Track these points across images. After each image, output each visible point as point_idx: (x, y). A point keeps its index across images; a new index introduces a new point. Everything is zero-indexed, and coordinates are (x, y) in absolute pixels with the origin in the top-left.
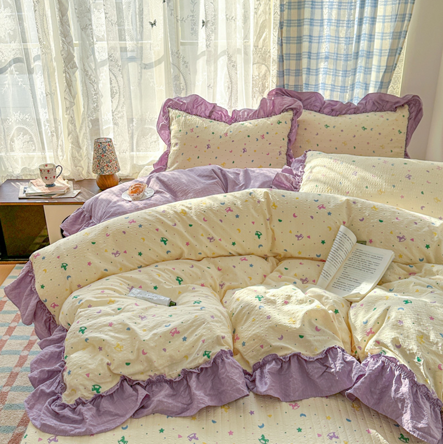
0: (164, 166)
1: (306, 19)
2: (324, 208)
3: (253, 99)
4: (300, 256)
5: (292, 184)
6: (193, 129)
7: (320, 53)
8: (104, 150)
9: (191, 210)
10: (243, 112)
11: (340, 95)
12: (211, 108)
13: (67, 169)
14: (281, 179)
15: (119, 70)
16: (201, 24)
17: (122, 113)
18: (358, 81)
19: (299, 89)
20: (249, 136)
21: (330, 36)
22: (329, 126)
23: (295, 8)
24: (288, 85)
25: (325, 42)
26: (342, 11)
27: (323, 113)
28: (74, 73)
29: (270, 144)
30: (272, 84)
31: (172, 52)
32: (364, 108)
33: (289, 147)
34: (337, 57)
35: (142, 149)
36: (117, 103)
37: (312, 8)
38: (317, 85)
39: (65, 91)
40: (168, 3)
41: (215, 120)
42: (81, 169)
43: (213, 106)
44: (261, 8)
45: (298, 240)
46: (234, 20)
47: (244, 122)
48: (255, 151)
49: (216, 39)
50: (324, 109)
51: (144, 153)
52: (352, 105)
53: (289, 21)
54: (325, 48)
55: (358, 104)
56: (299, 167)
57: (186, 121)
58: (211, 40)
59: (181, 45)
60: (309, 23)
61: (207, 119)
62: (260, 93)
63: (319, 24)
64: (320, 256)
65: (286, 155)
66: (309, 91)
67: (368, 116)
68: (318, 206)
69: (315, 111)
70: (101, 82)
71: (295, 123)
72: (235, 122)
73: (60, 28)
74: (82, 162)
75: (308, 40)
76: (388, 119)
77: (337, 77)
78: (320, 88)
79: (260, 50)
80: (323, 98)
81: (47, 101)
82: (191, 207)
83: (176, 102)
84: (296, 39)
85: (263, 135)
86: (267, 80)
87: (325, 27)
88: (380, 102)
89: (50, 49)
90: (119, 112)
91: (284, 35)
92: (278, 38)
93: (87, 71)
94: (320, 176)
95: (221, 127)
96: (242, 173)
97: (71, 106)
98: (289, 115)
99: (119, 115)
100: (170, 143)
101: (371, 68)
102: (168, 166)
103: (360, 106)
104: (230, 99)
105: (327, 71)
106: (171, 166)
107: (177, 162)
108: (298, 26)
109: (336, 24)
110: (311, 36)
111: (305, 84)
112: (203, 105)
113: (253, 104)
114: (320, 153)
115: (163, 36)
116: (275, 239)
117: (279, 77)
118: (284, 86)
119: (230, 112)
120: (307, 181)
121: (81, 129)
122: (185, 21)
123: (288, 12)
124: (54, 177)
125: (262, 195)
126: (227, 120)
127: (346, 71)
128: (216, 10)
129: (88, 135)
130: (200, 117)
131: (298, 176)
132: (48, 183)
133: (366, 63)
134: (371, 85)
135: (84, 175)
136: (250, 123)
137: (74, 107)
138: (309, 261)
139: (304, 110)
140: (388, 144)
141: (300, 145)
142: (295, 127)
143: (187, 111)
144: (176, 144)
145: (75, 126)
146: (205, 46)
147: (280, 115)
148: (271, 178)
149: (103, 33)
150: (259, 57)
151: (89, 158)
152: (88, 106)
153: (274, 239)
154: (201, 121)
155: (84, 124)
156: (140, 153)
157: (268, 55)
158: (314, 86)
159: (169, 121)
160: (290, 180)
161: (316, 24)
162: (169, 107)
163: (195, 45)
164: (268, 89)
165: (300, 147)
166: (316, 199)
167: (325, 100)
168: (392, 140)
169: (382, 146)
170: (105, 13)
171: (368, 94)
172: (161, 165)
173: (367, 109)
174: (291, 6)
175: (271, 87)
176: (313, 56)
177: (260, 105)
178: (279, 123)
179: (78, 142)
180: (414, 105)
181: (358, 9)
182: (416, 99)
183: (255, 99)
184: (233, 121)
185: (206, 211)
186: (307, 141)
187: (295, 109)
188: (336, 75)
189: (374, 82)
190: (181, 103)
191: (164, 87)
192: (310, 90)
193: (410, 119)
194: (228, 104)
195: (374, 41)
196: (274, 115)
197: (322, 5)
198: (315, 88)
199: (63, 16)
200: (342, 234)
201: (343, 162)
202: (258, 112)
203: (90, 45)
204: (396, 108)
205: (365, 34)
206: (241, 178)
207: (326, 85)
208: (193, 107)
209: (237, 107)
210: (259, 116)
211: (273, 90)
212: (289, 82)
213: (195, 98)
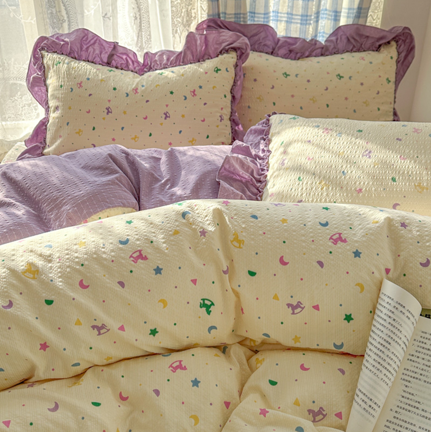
0: (41, 143)
2: (345, 241)
3: (174, 36)
4: (298, 345)
5: (252, 174)
6: (81, 82)
9: (50, 261)
10: (160, 55)
11: (300, 29)
12: (110, 49)
14: (233, 166)
18: (324, 8)
19: (242, 19)
20: (172, 93)
22: (289, 75)
24: (225, 13)
27: (277, 56)
29: (205, 104)
30: (201, 12)
32: (335, 48)
33: (233, 108)
35: (9, 117)
38: (266, 14)
41: (117, 68)
43: (112, 46)
45: (293, 313)
47: (163, 71)
48: (183, 116)
50: (278, 50)
51: (14, 122)
52: (318, 43)
55: (326, 41)
56: (259, 143)
57: (69, 69)
61: (104, 67)
62: (185, 26)
64: (342, 345)
65: (230, 120)
66: (255, 23)
67: (342, 59)
68: (331, 238)
69: (267, 53)
71: (240, 71)
72: (149, 71)
76: (371, 63)
78: (271, 18)
80: (276, 33)
82: (50, 256)
83: (54, 41)
85: (195, 90)
86: (194, 6)
88: (358, 39)
94: (303, 161)
95: (127, 79)
96: (164, 159)
98: (231, 58)
100: (48, 107)
102: (48, 144)
103: (328, 44)
104: (139, 36)
106: (52, 143)
107: (60, 136)
111: (250, 12)
112: (97, 45)
113: (174, 44)
114: (294, 118)
116: (242, 309)
118: (219, 15)
119: (141, 56)
120: (279, 169)
125: (210, 217)
126: (137, 68)
130: (93, 64)
131: (260, 158)
134: (342, 14)
136: (172, 72)
138: (318, 356)
139: (251, 52)
140: (374, 98)
141: (247, 105)
142: (240, 77)
143: (72, 55)
144: (57, 108)
147: (217, 58)
148: (215, 165)
153: (240, 310)
154: (95, 70)
156: (8, 123)
158: (263, 16)
159: (44, 71)
160: (249, 167)
162: (43, 49)
164: (196, 21)
165: (249, 107)
166: (324, 222)
167: (278, 36)
168: (378, 93)
169: (365, 103)
171: (340, 27)
172: (37, 142)
173: (339, 49)
175: (199, 18)
177: (186, 44)
178: (217, 70)
180: (404, 41)
182: (407, 33)
183: (177, 35)
184: (145, 70)
185: (86, 263)
186: (257, 98)
187: (239, 48)
189: (345, 9)
190: (62, 43)
191: (35, 19)
192: (258, 21)
193: (399, 62)
194: (137, 44)
196: (208, 59)
198: (264, 18)
200: (393, 304)
201: (340, 133)
202: (183, 54)
204: (380, 46)
206: (163, 167)
207: (279, 15)
208: (81, 48)
209: (151, 47)
210: (185, 60)
211: (204, 21)
212: (226, 9)
213: (83, 35)
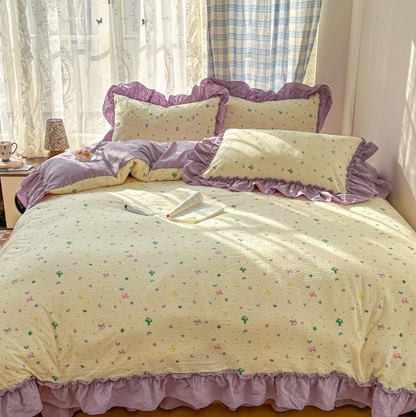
1: (231, 19)
3: (188, 87)
5: (210, 151)
6: (134, 110)
7: (244, 48)
8: (55, 129)
10: (178, 97)
11: (262, 85)
12: (151, 94)
13: (21, 147)
14: (200, 148)
15: (70, 60)
16: (142, 22)
17: (72, 98)
18: (277, 73)
19: (228, 79)
20: (181, 117)
21: (252, 34)
22: (251, 110)
23: (221, 11)
24: (218, 75)
25: (248, 39)
26: (260, 13)
27: (248, 100)
28: (30, 62)
29: (199, 124)
30: (204, 74)
31: (116, 45)
32: (282, 96)
33: (217, 127)
34: (258, 52)
35: (89, 131)
36: (67, 89)
37: (235, 11)
38: (243, 76)
39: (22, 77)
40: (113, 4)
41: (153, 103)
42: (33, 147)
43: (152, 92)
44: (192, 10)
46: (169, 20)
48: (186, 130)
49: (155, 34)
50: (249, 96)
51: (91, 134)
52: (273, 93)
53: (216, 21)
54: (248, 44)
55: (278, 92)
57: (127, 104)
58: (150, 36)
59: (125, 39)
60: (233, 23)
61: (147, 103)
62: (194, 82)
63: (241, 24)
65: (215, 134)
66: (236, 81)
67: (285, 102)
69: (242, 98)
70: (54, 70)
71: (223, 107)
72: (171, 106)
73: (19, 23)
74: (35, 141)
75: (233, 37)
76: (300, 105)
77: (259, 69)
78: (246, 78)
79: (192, 45)
81: (6, 86)
83: (120, 88)
84: (222, 36)
85: (194, 116)
86: (200, 70)
87: (247, 26)
88: (296, 91)
89: (10, 41)
90: (69, 96)
91: (212, 33)
92: (207, 35)
93: (42, 61)
95: (158, 110)
97: (27, 91)
98: (217, 100)
99: (69, 99)
100: (114, 124)
101: (287, 62)
103: (279, 94)
104: (168, 87)
105: (251, 64)
107: (120, 139)
108: (223, 26)
109: (255, 24)
110: (235, 34)
111: (233, 74)
112: (143, 91)
115: (109, 32)
117: (210, 68)
118: (214, 75)
119: (167, 97)
121: (34, 112)
122: (127, 20)
123: (215, 14)
124: (10, 153)
126: (165, 104)
127: (266, 64)
128: (154, 11)
129: (41, 116)
130: (140, 101)
131: (216, 145)
132: (4, 159)
133: (283, 57)
134: (288, 76)
135: (37, 153)
137: (29, 92)
139: (230, 97)
140: (301, 125)
141: (227, 126)
142: (223, 110)
143: (130, 96)
144: (119, 124)
145: (30, 108)
146: (145, 41)
149: (56, 28)
150: (192, 50)
151: (41, 138)
152: (41, 91)
154: (141, 104)
155: (38, 107)
156: (88, 134)
157: (199, 50)
159: (113, 104)
161: (239, 24)
162: (114, 92)
163: (136, 40)
164: (201, 78)
167: (250, 88)
168: (303, 122)
169: (295, 128)
170: (58, 12)
171: (286, 84)
173: (285, 97)
174: (217, 8)
175: (203, 77)
176: (238, 51)
177: (192, 92)
178: (208, 106)
179: (32, 123)
180: (324, 93)
181: (273, 13)
182: (325, 88)
183: (189, 86)
184: (169, 105)
186: (233, 123)
187: (222, 95)
188: (258, 68)
189: (290, 73)
190: (124, 89)
191: (110, 75)
192: (237, 79)
193: (322, 105)
194: (166, 91)
195: (288, 39)
196: (204, 100)
197: (243, 9)
198: (241, 78)
199: (21, 14)
202: (190, 97)
203: (45, 38)
205: (282, 33)
207: (251, 76)
208: (135, 93)
209: (174, 93)
210: (192, 100)
211: (205, 79)
212: (218, 72)
213: (136, 85)
